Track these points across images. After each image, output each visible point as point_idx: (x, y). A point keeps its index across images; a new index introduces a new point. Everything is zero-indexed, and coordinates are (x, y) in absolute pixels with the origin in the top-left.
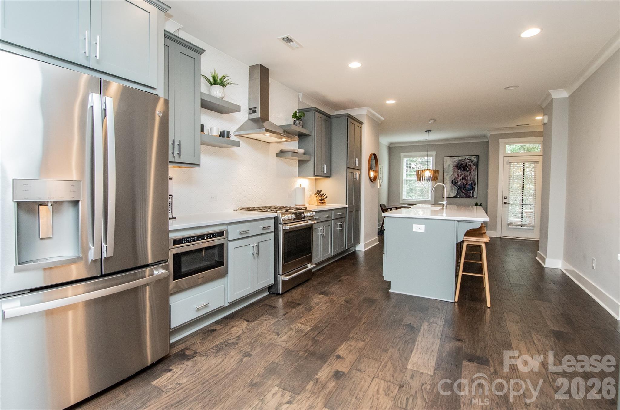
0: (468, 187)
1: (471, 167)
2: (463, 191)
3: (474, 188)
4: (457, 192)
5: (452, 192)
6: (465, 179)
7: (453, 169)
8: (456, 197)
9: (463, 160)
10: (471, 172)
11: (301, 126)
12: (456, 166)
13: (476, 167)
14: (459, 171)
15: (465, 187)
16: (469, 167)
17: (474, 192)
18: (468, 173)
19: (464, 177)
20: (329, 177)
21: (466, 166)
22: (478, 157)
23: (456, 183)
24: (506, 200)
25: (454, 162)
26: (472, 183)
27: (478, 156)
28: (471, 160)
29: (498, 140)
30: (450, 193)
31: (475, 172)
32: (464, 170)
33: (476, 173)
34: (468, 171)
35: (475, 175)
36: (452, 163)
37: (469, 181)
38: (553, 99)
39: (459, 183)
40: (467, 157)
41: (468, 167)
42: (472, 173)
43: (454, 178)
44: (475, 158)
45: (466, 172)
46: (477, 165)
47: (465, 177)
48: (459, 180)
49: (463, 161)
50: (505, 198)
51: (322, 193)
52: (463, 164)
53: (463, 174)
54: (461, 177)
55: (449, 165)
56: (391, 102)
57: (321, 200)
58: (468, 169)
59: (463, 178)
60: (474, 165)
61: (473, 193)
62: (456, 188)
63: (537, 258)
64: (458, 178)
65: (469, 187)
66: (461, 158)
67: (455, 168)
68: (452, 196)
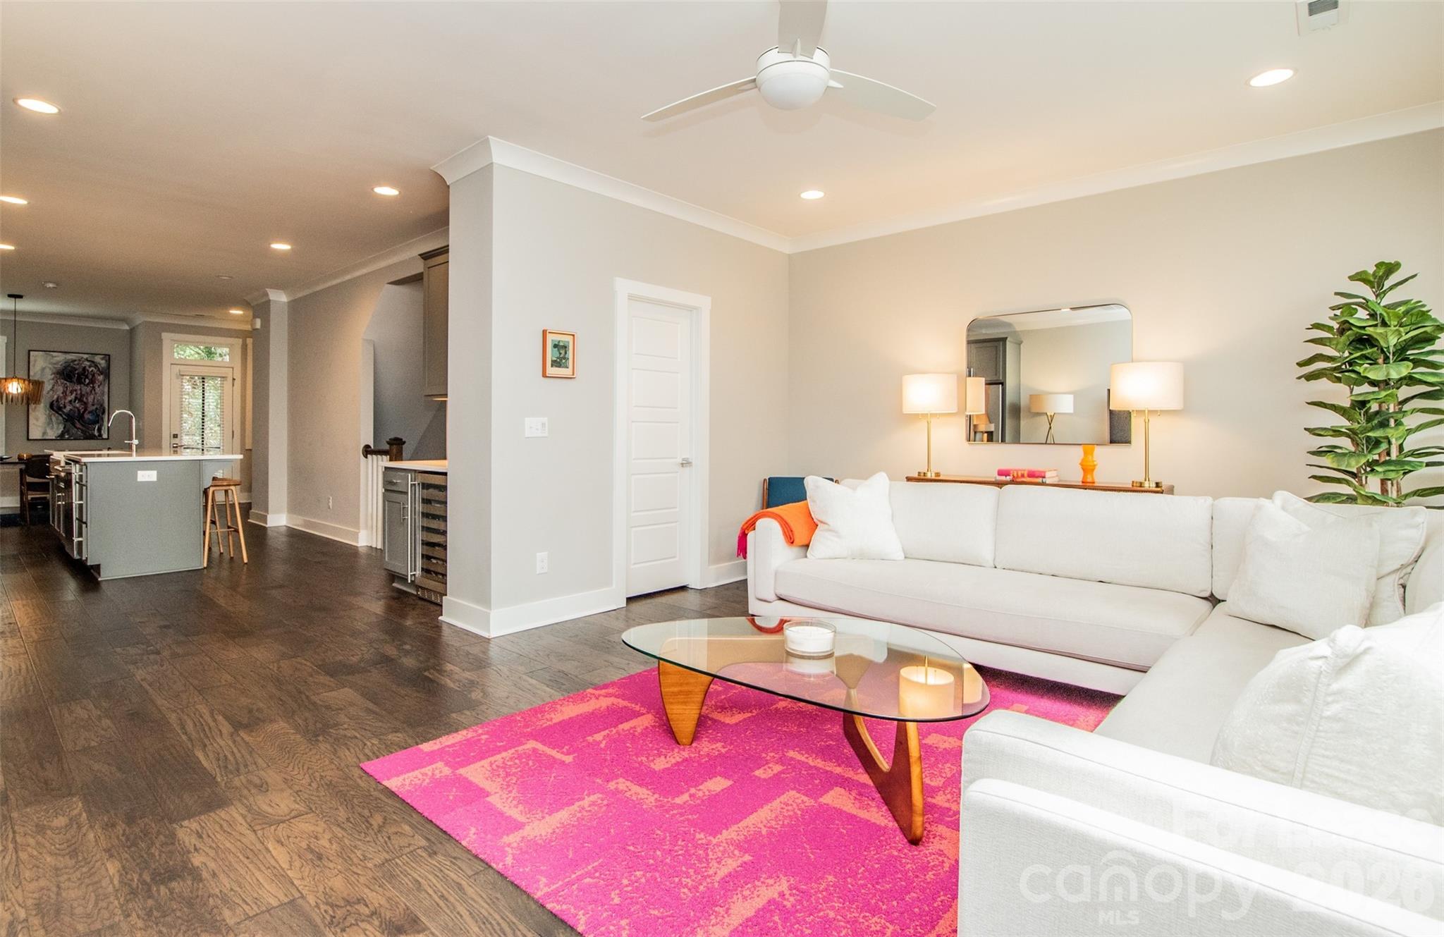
0: (87, 416)
1: (93, 375)
2: (78, 425)
3: (102, 419)
4: (64, 428)
5: (52, 428)
6: (83, 401)
7: (53, 379)
8: (61, 437)
9: (75, 361)
10: (93, 387)
12: (59, 373)
13: (105, 376)
14: (68, 384)
15: (81, 417)
16: (90, 377)
17: (103, 428)
18: (88, 389)
19: (79, 397)
21: (83, 374)
22: (107, 357)
23: (60, 408)
24: (176, 441)
25: (55, 364)
26: (97, 409)
27: (109, 355)
28: (93, 362)
29: (161, 334)
30: (46, 430)
31: (104, 388)
32: (79, 382)
33: (106, 390)
35: (103, 394)
36: (49, 365)
37: (89, 405)
38: (270, 300)
39: (68, 408)
40: (85, 356)
41: (87, 377)
42: (97, 390)
43: (56, 397)
44: (102, 359)
45: (82, 385)
46: (106, 373)
47: (82, 395)
48: (67, 401)
49: (76, 363)
50: (175, 436)
52: (76, 370)
53: (76, 390)
54: (73, 397)
55: (43, 369)
58: (87, 381)
59: (76, 398)
60: (101, 373)
61: (99, 430)
62: (61, 418)
64: (65, 399)
65: (90, 417)
66: (70, 357)
67: (58, 376)
68: (52, 434)
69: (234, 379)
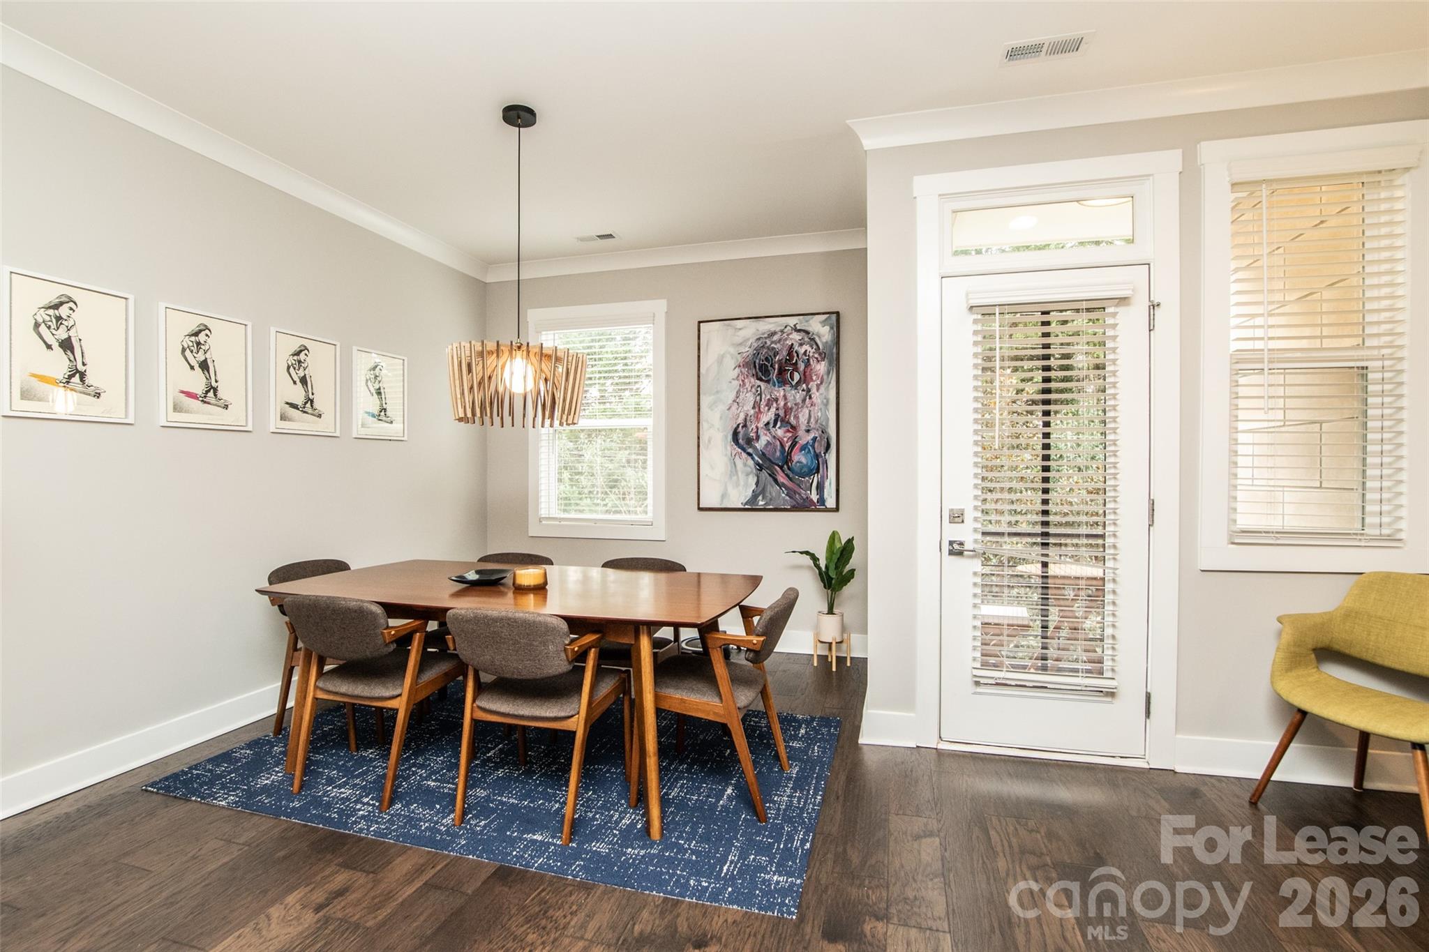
0: (799, 458)
1: (808, 364)
2: (781, 478)
4: (757, 484)
5: (737, 485)
6: (788, 422)
7: (737, 378)
9: (774, 334)
10: (809, 390)
12: (746, 364)
13: (830, 364)
14: (762, 384)
15: (787, 459)
16: (802, 366)
17: (827, 484)
18: (798, 396)
19: (782, 413)
22: (835, 319)
23: (749, 441)
25: (741, 344)
26: (815, 439)
27: (838, 313)
28: (807, 332)
30: (726, 489)
31: (827, 389)
33: (832, 394)
34: (796, 387)
35: (826, 405)
36: (732, 350)
37: (801, 433)
39: (764, 439)
40: (792, 321)
42: (816, 395)
43: (742, 416)
44: (824, 323)
45: (788, 388)
46: (833, 355)
47: (787, 410)
48: (761, 425)
49: (775, 338)
52: (776, 354)
53: (776, 400)
55: (720, 360)
58: (797, 377)
59: (777, 416)
60: (823, 356)
61: (820, 488)
62: (751, 462)
64: (758, 419)
65: (804, 460)
67: (745, 370)
68: (736, 497)
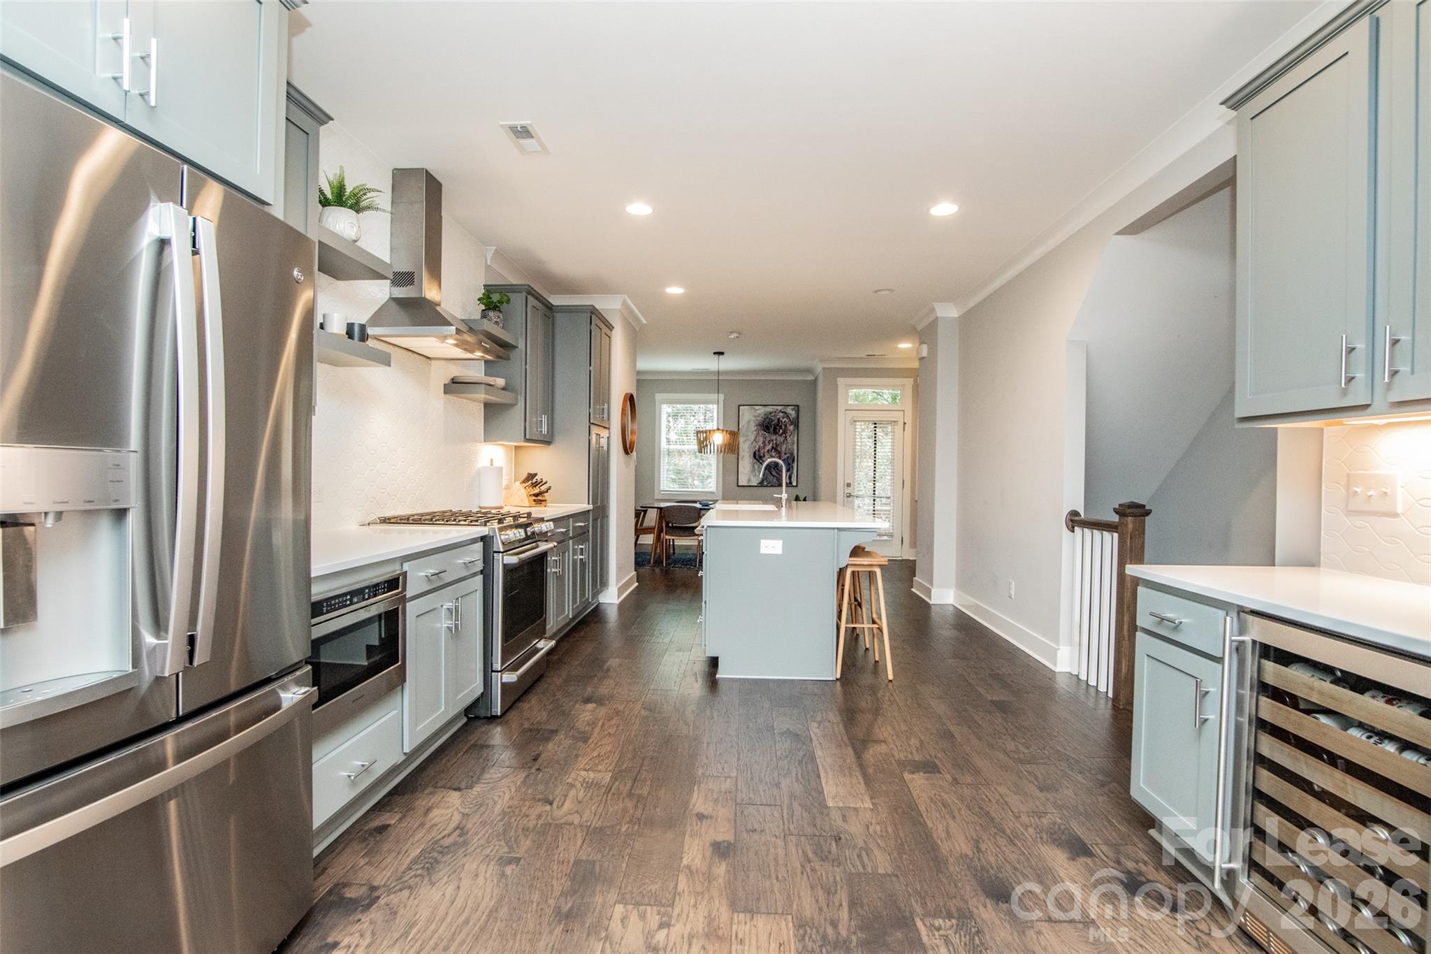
1: (786, 426)
2: (774, 473)
3: (792, 467)
4: (764, 476)
5: (755, 476)
6: (777, 450)
7: (756, 430)
8: (761, 484)
9: (772, 412)
10: (786, 437)
11: (501, 325)
12: (760, 425)
13: (795, 426)
14: (767, 434)
16: (783, 427)
17: (792, 476)
18: (782, 439)
20: (548, 443)
21: (778, 425)
22: (797, 408)
23: (760, 457)
24: (849, 490)
25: (758, 416)
26: (788, 457)
27: (798, 406)
28: (786, 413)
29: (836, 380)
30: (750, 478)
31: (793, 436)
32: (775, 432)
33: (796, 439)
34: (780, 435)
35: (793, 443)
36: (754, 419)
37: (783, 454)
38: (937, 318)
39: (767, 457)
40: (780, 408)
41: (781, 428)
42: (789, 439)
43: (757, 446)
44: (793, 410)
45: (777, 435)
46: (796, 423)
47: (777, 445)
48: (766, 451)
49: (773, 414)
50: (849, 485)
51: (538, 478)
52: (773, 421)
53: (772, 440)
54: (770, 447)
55: (749, 421)
56: (675, 290)
57: (537, 495)
58: (781, 431)
59: (773, 447)
60: (792, 423)
61: (790, 478)
62: (761, 466)
63: (912, 590)
64: (764, 448)
66: (769, 409)
67: (760, 428)
68: (755, 482)
69: (905, 423)
